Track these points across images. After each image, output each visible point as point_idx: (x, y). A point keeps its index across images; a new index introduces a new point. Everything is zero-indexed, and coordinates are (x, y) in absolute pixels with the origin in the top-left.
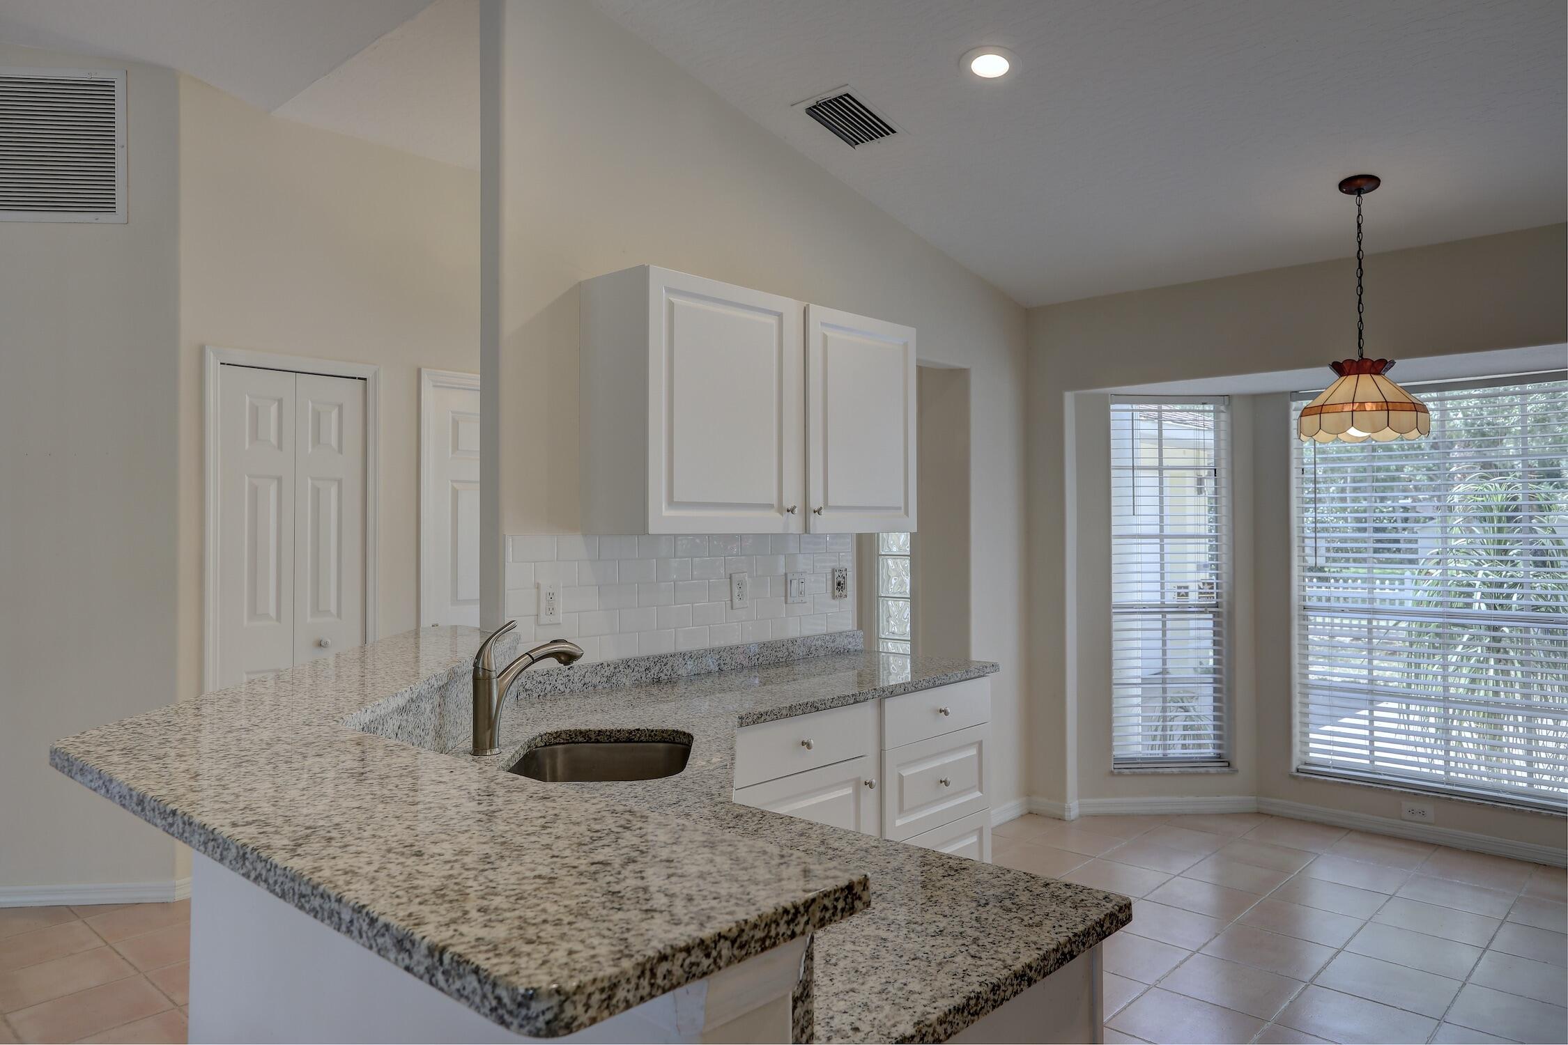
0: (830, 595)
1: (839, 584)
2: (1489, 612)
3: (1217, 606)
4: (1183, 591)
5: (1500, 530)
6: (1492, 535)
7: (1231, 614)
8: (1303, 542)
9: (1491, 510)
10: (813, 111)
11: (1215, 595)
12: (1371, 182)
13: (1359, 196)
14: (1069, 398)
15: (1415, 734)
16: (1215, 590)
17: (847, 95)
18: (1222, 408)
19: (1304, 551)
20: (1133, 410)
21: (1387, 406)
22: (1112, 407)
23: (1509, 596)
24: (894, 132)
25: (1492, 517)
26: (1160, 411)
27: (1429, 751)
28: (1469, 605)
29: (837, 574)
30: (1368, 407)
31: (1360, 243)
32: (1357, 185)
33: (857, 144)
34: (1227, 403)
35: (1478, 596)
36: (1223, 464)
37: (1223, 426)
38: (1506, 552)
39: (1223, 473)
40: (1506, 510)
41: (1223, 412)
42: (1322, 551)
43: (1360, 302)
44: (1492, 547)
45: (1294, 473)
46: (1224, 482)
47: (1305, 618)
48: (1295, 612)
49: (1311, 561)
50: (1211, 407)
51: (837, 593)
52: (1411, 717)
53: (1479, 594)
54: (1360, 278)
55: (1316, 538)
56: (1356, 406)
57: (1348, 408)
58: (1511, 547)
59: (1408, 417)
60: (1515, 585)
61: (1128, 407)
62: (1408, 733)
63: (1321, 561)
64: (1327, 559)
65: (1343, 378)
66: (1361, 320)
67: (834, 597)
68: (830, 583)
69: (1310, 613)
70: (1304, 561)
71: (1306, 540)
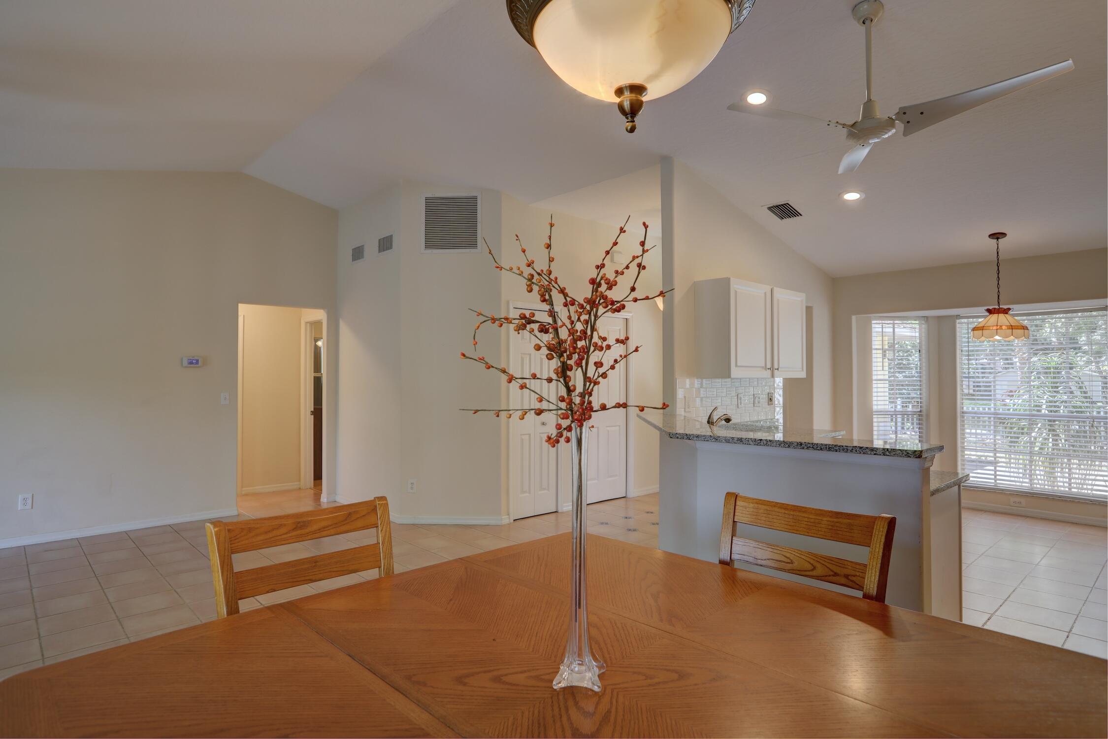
0: (767, 403)
1: (770, 399)
2: (1049, 413)
3: (921, 411)
4: (904, 405)
5: (1055, 378)
6: (1050, 380)
7: (928, 416)
8: (962, 383)
9: (1050, 369)
10: (770, 209)
11: (919, 407)
12: (1004, 235)
13: (998, 240)
14: (854, 318)
15: (1014, 472)
16: (919, 404)
17: (788, 204)
18: (923, 322)
19: (962, 387)
20: (882, 323)
21: (1012, 327)
22: (873, 322)
23: (1059, 407)
24: (801, 215)
25: (1051, 372)
26: (894, 324)
27: (1021, 480)
28: (1039, 411)
29: (770, 395)
30: (1004, 327)
31: (998, 260)
32: (997, 236)
33: (783, 218)
34: (926, 320)
35: (1044, 407)
36: (924, 347)
37: (923, 330)
38: (1057, 387)
39: (923, 352)
40: (1057, 369)
41: (923, 324)
42: (971, 387)
43: (998, 284)
44: (1051, 385)
45: (958, 352)
46: (924, 356)
47: (963, 417)
48: (959, 415)
49: (966, 391)
50: (917, 322)
51: (770, 403)
52: (1012, 465)
53: (1045, 406)
54: (998, 274)
55: (969, 381)
56: (998, 327)
57: (995, 328)
58: (1060, 385)
59: (1021, 331)
60: (1062, 402)
61: (881, 322)
62: (1010, 472)
63: (971, 392)
64: (974, 391)
65: (991, 315)
66: (999, 291)
67: (769, 404)
68: (767, 398)
69: (965, 415)
70: (963, 391)
71: (963, 382)
